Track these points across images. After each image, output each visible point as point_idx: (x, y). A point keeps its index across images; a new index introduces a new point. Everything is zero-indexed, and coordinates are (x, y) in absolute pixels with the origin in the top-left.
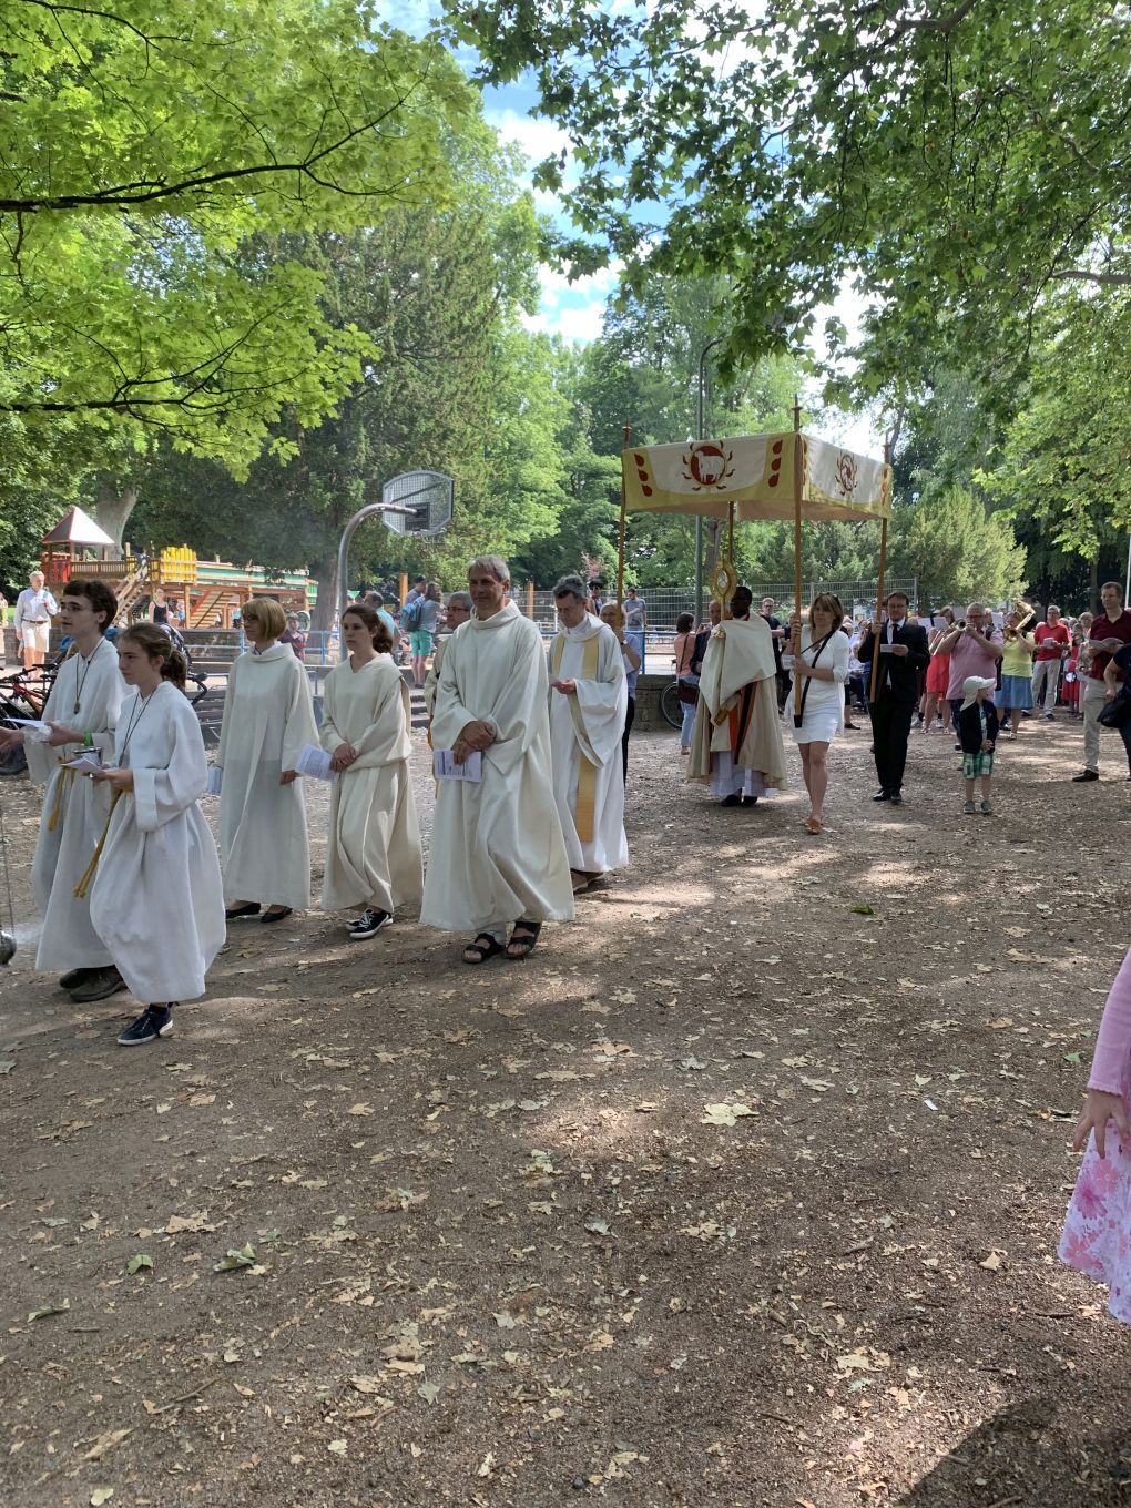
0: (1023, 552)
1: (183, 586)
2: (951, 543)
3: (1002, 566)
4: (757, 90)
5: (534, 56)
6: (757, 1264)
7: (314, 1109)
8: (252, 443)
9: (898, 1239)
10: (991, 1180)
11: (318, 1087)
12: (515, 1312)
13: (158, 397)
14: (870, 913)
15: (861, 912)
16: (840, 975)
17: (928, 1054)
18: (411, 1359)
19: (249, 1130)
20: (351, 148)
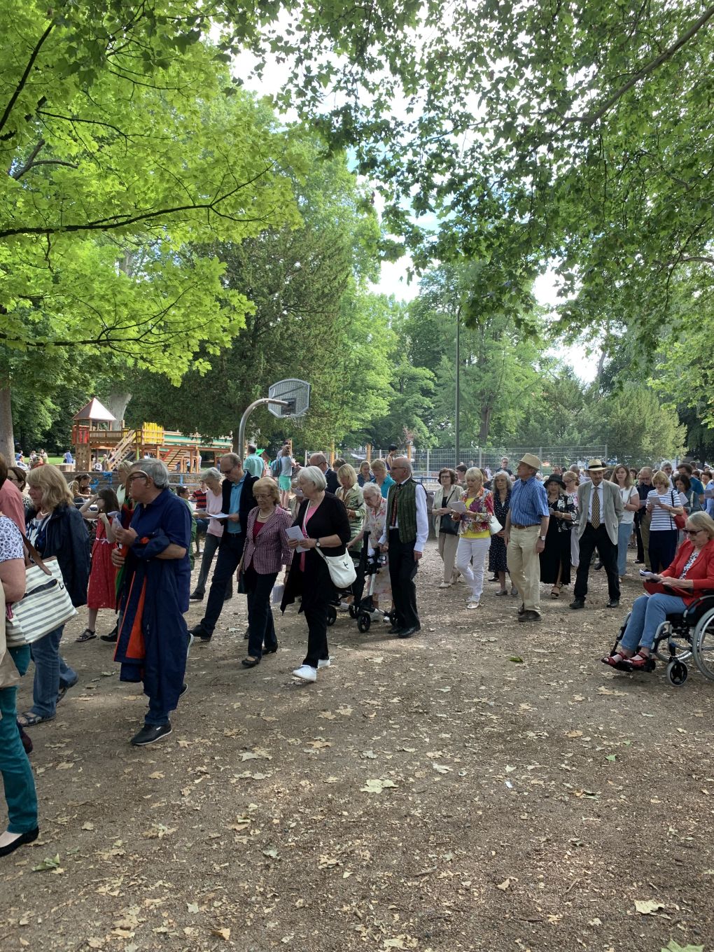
0: (684, 429)
1: (156, 446)
2: (638, 423)
3: (671, 437)
4: (484, 157)
5: (353, 141)
6: (359, 880)
7: (129, 774)
8: (183, 363)
9: (453, 869)
10: (528, 833)
11: (136, 760)
12: (201, 903)
13: (126, 336)
14: (521, 661)
15: (515, 661)
16: (484, 700)
17: (521, 752)
18: (128, 929)
19: (86, 785)
20: (240, 195)
